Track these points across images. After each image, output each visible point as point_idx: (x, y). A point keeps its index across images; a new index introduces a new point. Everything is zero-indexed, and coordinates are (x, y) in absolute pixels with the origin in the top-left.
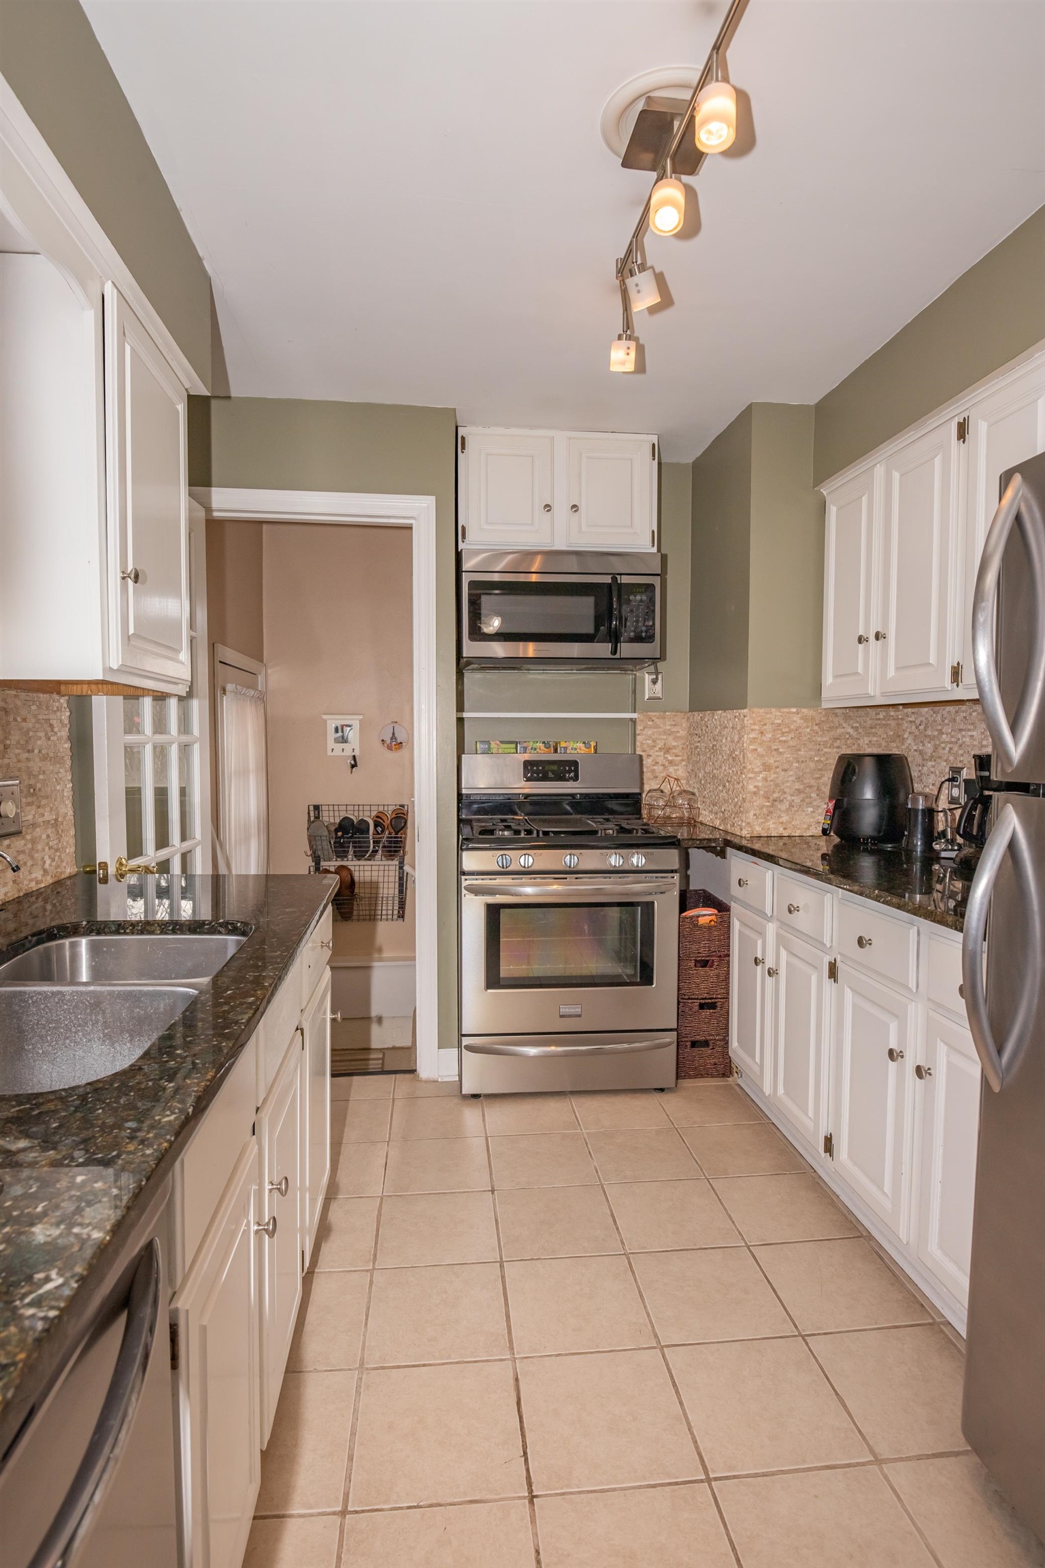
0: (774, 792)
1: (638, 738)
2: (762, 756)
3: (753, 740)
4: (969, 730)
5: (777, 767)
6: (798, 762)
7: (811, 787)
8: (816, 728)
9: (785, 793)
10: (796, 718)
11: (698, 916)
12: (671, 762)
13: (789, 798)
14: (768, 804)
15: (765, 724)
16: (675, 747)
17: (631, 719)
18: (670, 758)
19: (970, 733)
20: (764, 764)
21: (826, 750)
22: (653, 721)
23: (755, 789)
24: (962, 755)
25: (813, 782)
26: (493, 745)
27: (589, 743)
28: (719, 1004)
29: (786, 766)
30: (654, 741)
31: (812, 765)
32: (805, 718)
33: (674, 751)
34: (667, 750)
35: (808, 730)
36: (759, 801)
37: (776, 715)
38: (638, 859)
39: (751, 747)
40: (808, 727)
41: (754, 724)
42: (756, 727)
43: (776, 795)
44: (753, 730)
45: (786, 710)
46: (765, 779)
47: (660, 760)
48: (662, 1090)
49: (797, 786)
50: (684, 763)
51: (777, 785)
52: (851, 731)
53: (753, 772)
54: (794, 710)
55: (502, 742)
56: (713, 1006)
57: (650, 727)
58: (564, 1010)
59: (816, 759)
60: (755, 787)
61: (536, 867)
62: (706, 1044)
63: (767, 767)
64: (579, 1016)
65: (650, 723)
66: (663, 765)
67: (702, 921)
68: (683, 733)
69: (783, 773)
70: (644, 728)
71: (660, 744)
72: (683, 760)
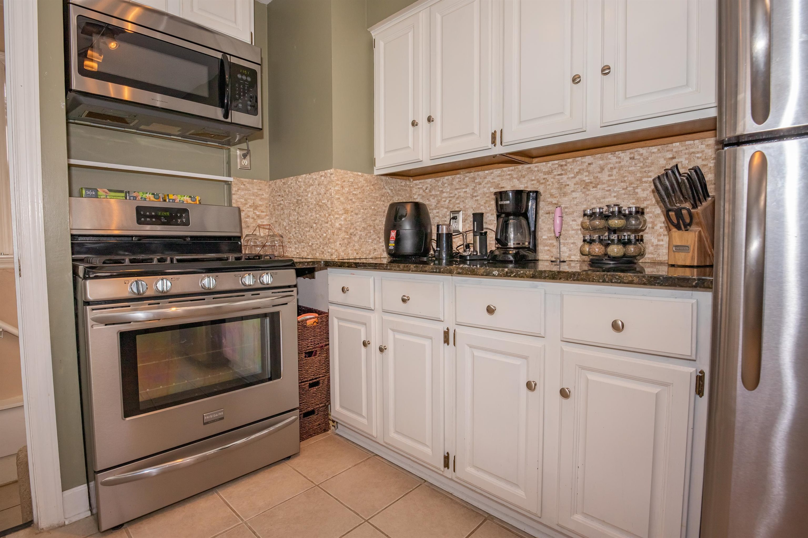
0: (350, 229)
1: (234, 197)
2: (343, 203)
3: (337, 192)
4: (463, 188)
5: (352, 212)
6: (363, 209)
7: (370, 226)
8: (372, 187)
9: (357, 229)
10: (361, 179)
11: (307, 320)
12: (258, 216)
13: (359, 233)
14: (347, 236)
15: (344, 181)
16: (261, 206)
17: (227, 181)
18: (258, 213)
19: (464, 190)
20: (344, 209)
21: (377, 202)
22: (244, 185)
23: (340, 226)
24: (459, 204)
25: (371, 223)
26: (100, 192)
27: (194, 198)
28: (321, 382)
29: (357, 211)
30: (246, 200)
31: (371, 211)
32: (366, 180)
33: (260, 208)
34: (255, 207)
35: (368, 188)
36: (342, 235)
37: (350, 176)
38: (267, 278)
39: (337, 196)
40: (368, 186)
41: (338, 180)
42: (339, 183)
43: (352, 231)
44: (337, 184)
45: (356, 173)
46: (345, 219)
47: (251, 214)
48: (289, 458)
49: (363, 225)
50: (268, 217)
51: (352, 224)
52: (389, 191)
53: (338, 214)
54: (360, 174)
55: (110, 191)
56: (317, 384)
57: (243, 190)
58: (207, 418)
59: (373, 207)
60: (340, 224)
61: (175, 291)
62: (312, 412)
63: (346, 211)
64: (222, 418)
65: (242, 186)
66: (253, 218)
67: (309, 323)
68: (266, 196)
69: (355, 216)
70: (238, 190)
71: (250, 203)
72: (267, 215)
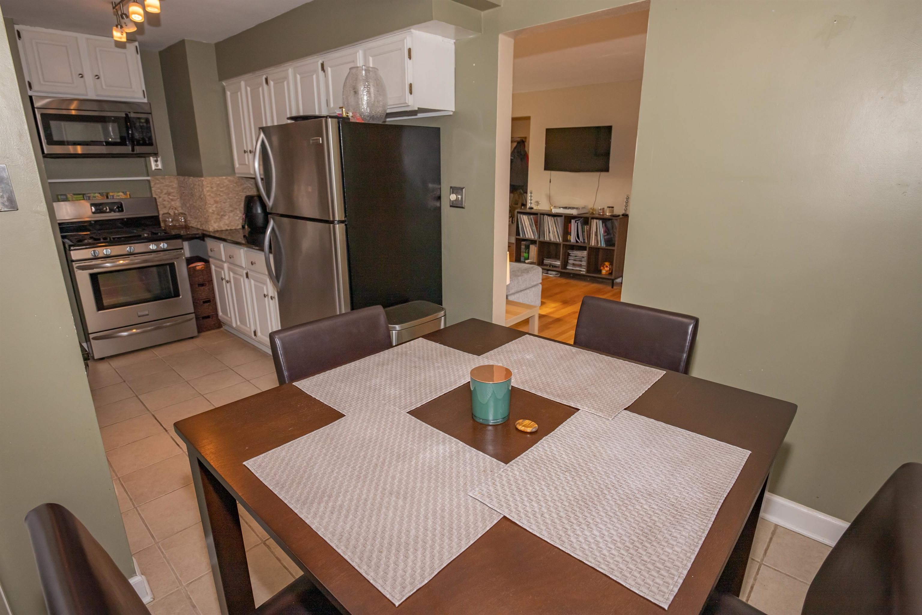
0: (221, 212)
1: (153, 189)
2: (213, 197)
3: (208, 191)
5: (221, 202)
6: (230, 199)
7: (236, 209)
8: (235, 185)
9: (226, 212)
10: (226, 181)
11: (196, 266)
12: (172, 200)
13: (228, 214)
14: (219, 217)
15: (212, 184)
16: (172, 192)
17: (147, 180)
18: (171, 198)
20: (215, 201)
21: (240, 194)
22: (159, 180)
23: (212, 212)
25: (237, 207)
26: (69, 196)
27: (126, 192)
28: (211, 300)
29: (225, 201)
30: (161, 190)
31: (236, 200)
32: (229, 181)
33: (172, 194)
34: (169, 194)
35: (232, 186)
36: (215, 216)
37: (216, 180)
38: (163, 245)
39: (208, 194)
40: (231, 185)
41: (208, 184)
42: (209, 185)
43: (222, 213)
44: (208, 187)
45: (221, 178)
46: (216, 207)
47: (166, 199)
48: (192, 338)
49: (231, 209)
50: (179, 200)
51: (222, 209)
52: (250, 185)
53: (210, 204)
54: (224, 177)
55: (74, 194)
56: (209, 301)
57: (158, 184)
58: (140, 314)
59: (237, 197)
60: (213, 210)
61: (113, 254)
62: (208, 317)
63: (216, 202)
64: (147, 315)
65: (158, 181)
66: (168, 201)
67: (198, 268)
68: (175, 186)
69: (224, 204)
70: (155, 184)
71: (165, 191)
72: (178, 198)
